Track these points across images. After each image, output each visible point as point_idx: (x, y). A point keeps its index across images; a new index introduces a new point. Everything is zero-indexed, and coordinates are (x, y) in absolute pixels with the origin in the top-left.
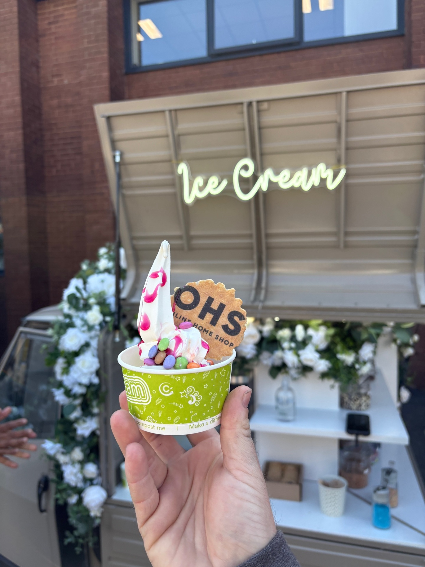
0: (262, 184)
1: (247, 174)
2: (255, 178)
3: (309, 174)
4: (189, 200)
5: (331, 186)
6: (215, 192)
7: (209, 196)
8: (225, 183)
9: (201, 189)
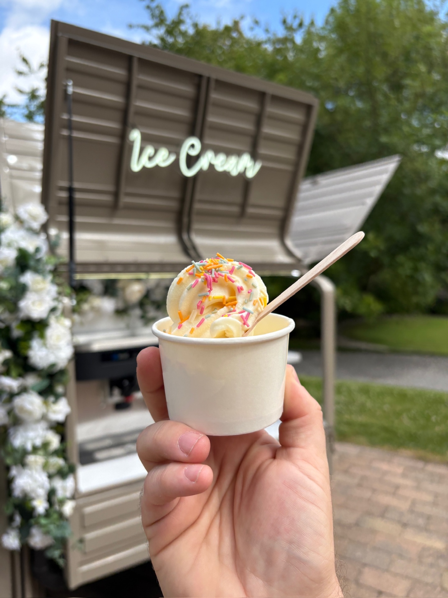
0: (203, 164)
1: (194, 153)
2: (197, 157)
3: (238, 163)
4: (136, 167)
5: (250, 174)
6: (163, 164)
7: (157, 167)
8: (172, 158)
9: (150, 158)
